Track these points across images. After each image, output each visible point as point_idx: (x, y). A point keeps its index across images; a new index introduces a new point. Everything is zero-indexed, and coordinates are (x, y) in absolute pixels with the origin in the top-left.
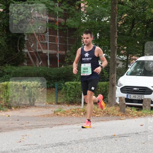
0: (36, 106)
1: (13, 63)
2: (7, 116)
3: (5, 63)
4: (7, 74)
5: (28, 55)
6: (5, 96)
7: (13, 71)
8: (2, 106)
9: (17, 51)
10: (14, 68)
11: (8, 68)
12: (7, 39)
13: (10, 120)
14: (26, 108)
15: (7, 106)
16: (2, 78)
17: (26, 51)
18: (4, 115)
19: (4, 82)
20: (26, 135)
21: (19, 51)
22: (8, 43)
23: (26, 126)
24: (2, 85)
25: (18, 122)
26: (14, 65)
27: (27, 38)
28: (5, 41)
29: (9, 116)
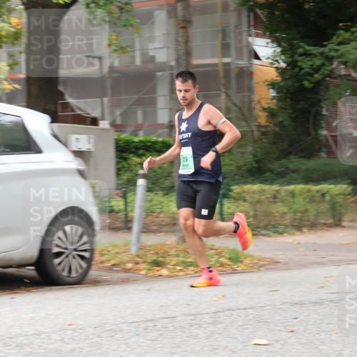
0: (343, 227)
1: (303, 155)
2: (296, 243)
3: (289, 153)
4: (294, 171)
5: (327, 141)
6: (290, 208)
7: (304, 167)
8: (287, 226)
9: (309, 134)
10: (305, 161)
11: (295, 162)
12: (292, 113)
13: (302, 249)
14: (328, 230)
15: (294, 226)
16: (285, 179)
17: (324, 132)
18: (290, 241)
19: (288, 184)
20: (331, 277)
21: (313, 133)
22: (294, 120)
23: (329, 261)
24: (287, 191)
25: (315, 253)
26: (304, 157)
27: (327, 111)
28: (290, 117)
29: (299, 243)
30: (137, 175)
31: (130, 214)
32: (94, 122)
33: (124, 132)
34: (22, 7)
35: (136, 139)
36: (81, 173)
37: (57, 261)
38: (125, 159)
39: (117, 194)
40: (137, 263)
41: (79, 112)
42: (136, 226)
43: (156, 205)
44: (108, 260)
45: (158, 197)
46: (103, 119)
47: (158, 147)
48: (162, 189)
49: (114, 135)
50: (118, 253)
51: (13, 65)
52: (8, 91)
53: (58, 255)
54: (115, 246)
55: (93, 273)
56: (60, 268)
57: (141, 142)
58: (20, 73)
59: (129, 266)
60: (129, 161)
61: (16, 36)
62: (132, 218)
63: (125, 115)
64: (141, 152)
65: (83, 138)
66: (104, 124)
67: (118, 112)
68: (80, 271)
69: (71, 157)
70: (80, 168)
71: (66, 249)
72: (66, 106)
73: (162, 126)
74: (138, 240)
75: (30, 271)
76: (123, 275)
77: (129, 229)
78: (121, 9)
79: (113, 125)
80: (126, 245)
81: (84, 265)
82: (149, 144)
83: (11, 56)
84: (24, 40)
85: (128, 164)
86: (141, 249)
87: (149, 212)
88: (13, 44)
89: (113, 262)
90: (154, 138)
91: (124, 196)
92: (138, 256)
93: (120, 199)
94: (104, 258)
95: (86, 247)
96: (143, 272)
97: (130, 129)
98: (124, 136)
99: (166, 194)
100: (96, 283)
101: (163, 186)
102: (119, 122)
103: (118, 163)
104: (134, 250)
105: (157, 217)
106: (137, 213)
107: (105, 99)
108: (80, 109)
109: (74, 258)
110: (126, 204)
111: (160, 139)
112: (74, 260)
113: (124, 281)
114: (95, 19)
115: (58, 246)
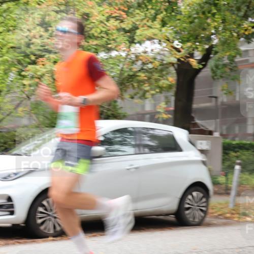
30: (234, 163)
31: (230, 185)
32: (211, 133)
33: (227, 138)
34: (175, 71)
35: (234, 143)
36: (204, 163)
37: (187, 212)
38: (227, 154)
39: (222, 174)
40: (233, 214)
41: (202, 128)
42: (233, 193)
43: (244, 180)
44: (216, 212)
45: (246, 176)
46: (215, 132)
47: (246, 146)
48: (248, 171)
49: (222, 141)
50: (222, 208)
51: (167, 102)
52: (165, 119)
53: (188, 209)
54: (220, 204)
55: (208, 219)
56: (188, 216)
57: (237, 144)
58: (171, 107)
59: (228, 215)
60: (229, 155)
61: (170, 87)
62: (231, 187)
63: (228, 129)
64: (236, 150)
65: (204, 142)
66: (216, 134)
67: (224, 127)
68: (200, 218)
69: (198, 153)
70: (204, 160)
71: (192, 205)
72: (196, 125)
73: (250, 135)
74: (234, 200)
75: (172, 218)
76: (224, 221)
77: (228, 194)
78: (231, 69)
79: (221, 135)
80: (227, 203)
81: (202, 214)
82: (241, 145)
83: (166, 97)
84: (174, 89)
85: (229, 157)
86: (235, 206)
87: (240, 184)
88: (168, 91)
89: (219, 213)
90: (244, 142)
91: (226, 175)
92: (234, 210)
93: (224, 177)
94: (214, 211)
95: (204, 205)
96: (236, 219)
97: (231, 137)
98: (228, 141)
99: (250, 174)
100: (209, 225)
101: (248, 169)
102: (225, 133)
103: (223, 156)
104: (231, 206)
105: (244, 187)
106: (234, 185)
107: (218, 120)
108: (203, 126)
109: (197, 211)
110: (227, 179)
111: (249, 142)
112: (196, 212)
113: (225, 224)
114: (216, 75)
115: (189, 204)
